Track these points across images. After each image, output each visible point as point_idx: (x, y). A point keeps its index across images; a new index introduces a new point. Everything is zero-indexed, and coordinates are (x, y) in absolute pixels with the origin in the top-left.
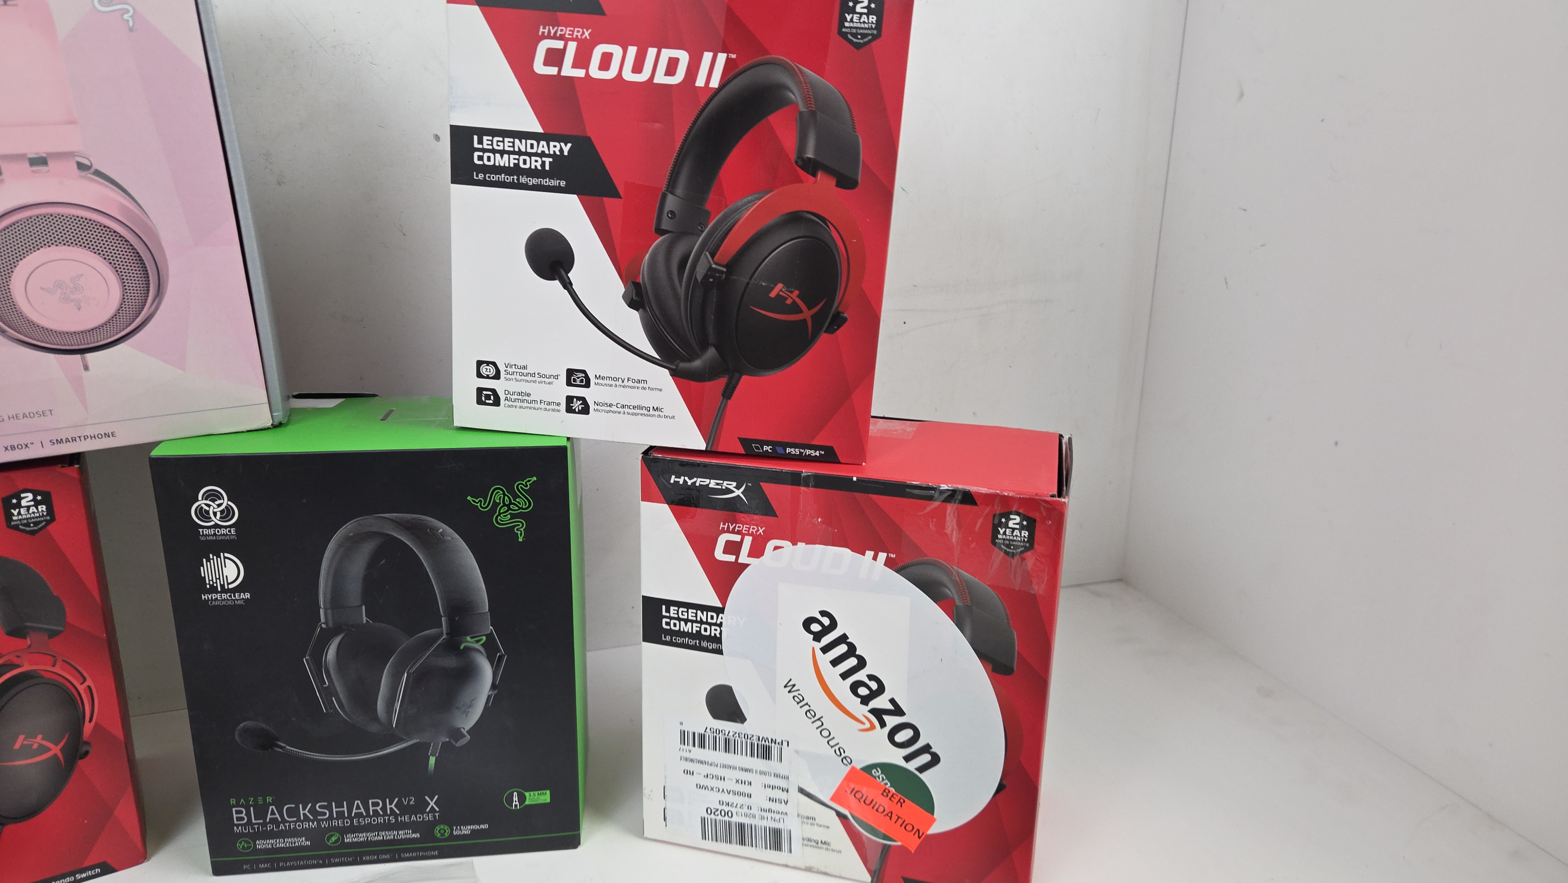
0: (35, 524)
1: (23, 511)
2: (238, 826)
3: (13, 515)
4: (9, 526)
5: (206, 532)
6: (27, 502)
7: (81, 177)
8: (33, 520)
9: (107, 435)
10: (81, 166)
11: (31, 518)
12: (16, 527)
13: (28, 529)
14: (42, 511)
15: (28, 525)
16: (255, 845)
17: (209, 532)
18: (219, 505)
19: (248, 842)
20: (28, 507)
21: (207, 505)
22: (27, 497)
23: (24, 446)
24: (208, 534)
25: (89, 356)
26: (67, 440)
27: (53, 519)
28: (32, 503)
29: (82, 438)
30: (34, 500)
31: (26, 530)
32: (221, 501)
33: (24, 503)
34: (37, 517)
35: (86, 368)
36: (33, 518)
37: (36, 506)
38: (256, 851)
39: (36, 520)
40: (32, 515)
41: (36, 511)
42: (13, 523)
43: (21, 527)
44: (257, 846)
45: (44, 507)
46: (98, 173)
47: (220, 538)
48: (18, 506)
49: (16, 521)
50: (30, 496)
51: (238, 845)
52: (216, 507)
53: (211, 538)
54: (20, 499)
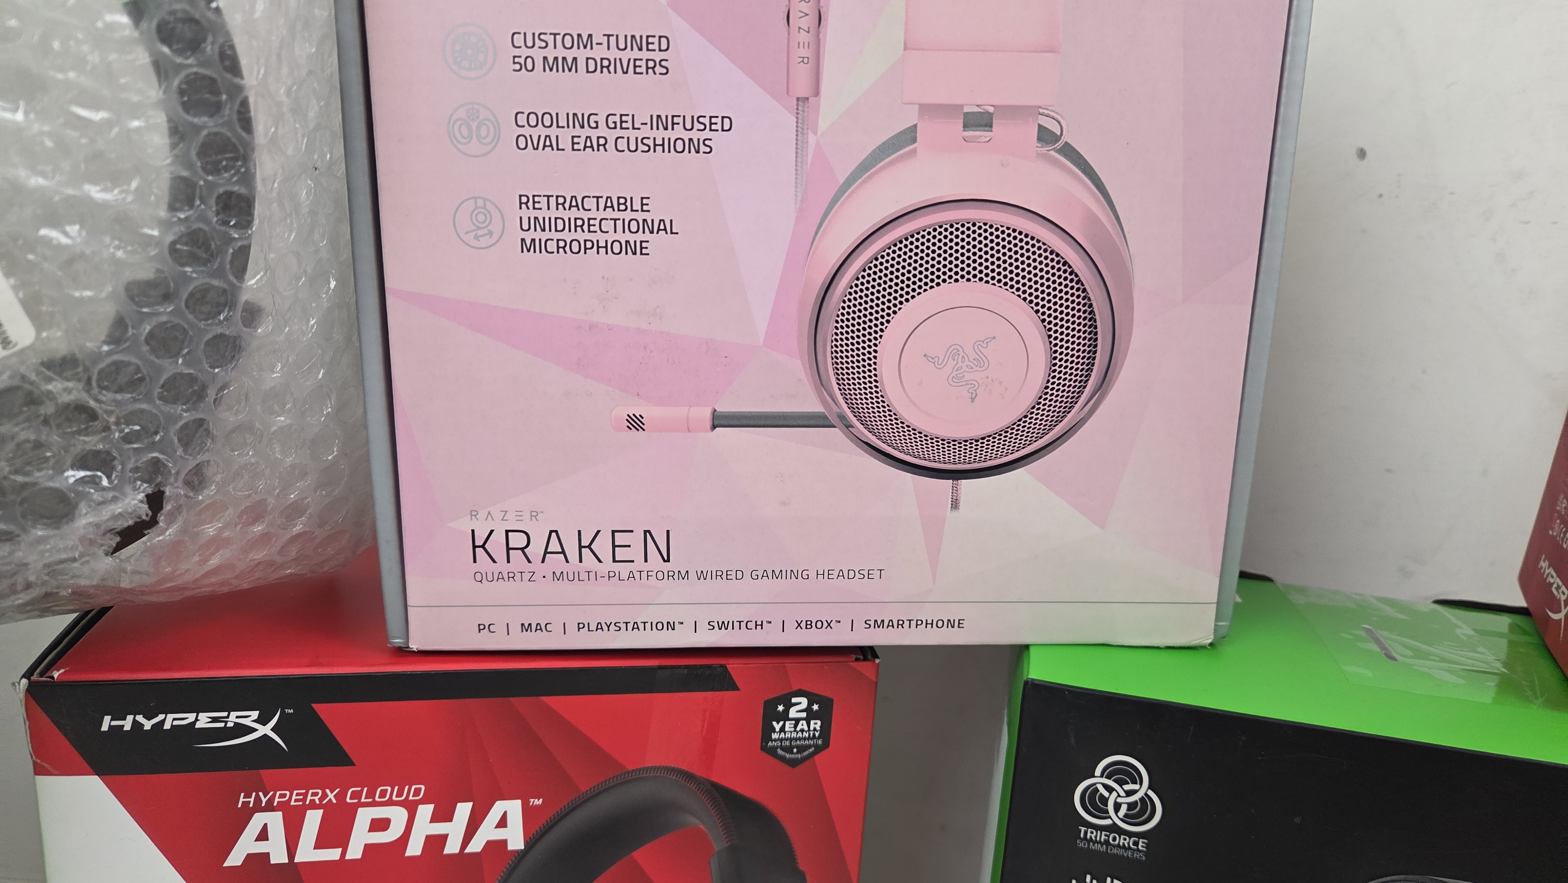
0: (801, 749)
1: (789, 726)
3: (774, 730)
4: (764, 748)
5: (1091, 834)
6: (797, 712)
7: (1040, 156)
8: (798, 742)
9: (951, 624)
10: (1045, 136)
11: (796, 739)
12: (772, 752)
13: (788, 756)
14: (815, 729)
15: (789, 750)
17: (1096, 837)
18: (1129, 793)
20: (797, 721)
21: (1106, 787)
22: (800, 703)
23: (825, 624)
24: (1094, 838)
25: (965, 484)
26: (891, 624)
27: (826, 745)
28: (804, 715)
29: (913, 623)
30: (808, 710)
31: (785, 757)
32: (1136, 787)
33: (793, 713)
34: (805, 739)
35: (955, 505)
36: (800, 739)
37: (808, 720)
39: (802, 742)
40: (800, 735)
41: (806, 728)
42: (770, 744)
43: (779, 751)
45: (819, 722)
46: (1069, 152)
47: (1115, 851)
48: (785, 716)
49: (775, 740)
50: (804, 702)
52: (1122, 794)
53: (1097, 847)
54: (789, 705)
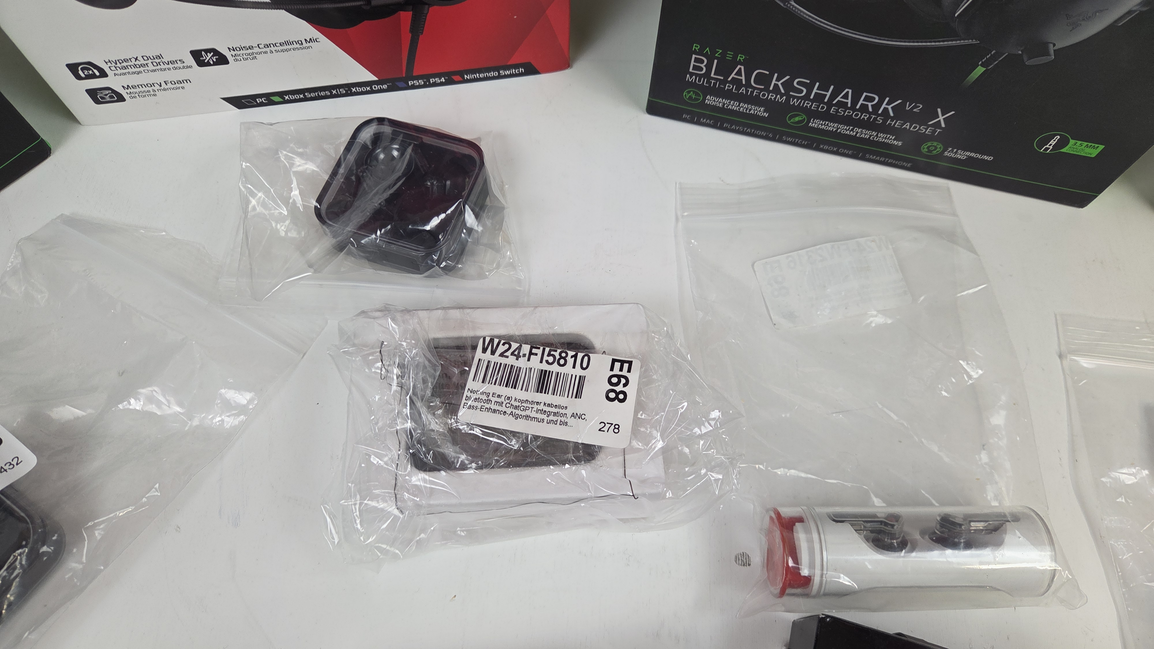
2: (691, 75)
16: (704, 99)
19: (697, 94)
38: (703, 105)
44: (707, 101)
51: (684, 94)
